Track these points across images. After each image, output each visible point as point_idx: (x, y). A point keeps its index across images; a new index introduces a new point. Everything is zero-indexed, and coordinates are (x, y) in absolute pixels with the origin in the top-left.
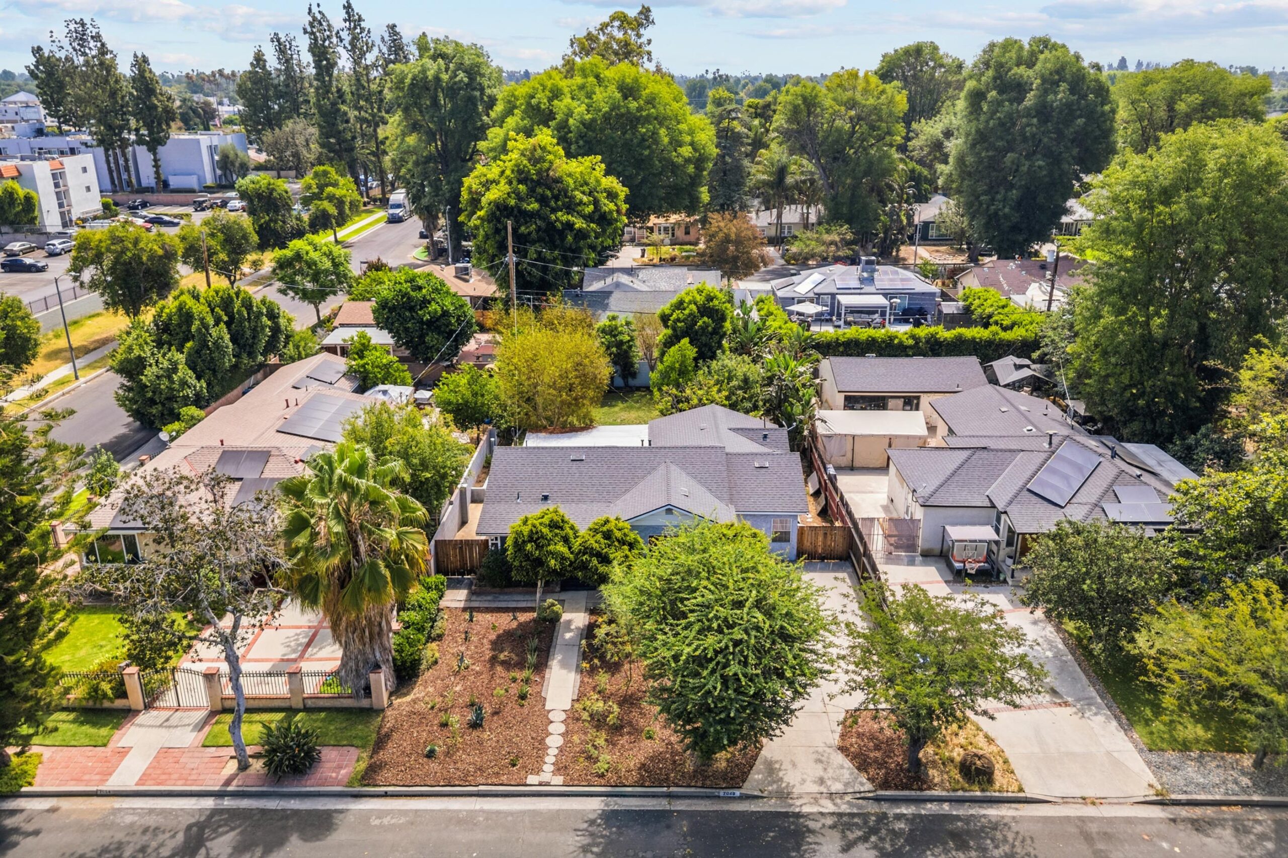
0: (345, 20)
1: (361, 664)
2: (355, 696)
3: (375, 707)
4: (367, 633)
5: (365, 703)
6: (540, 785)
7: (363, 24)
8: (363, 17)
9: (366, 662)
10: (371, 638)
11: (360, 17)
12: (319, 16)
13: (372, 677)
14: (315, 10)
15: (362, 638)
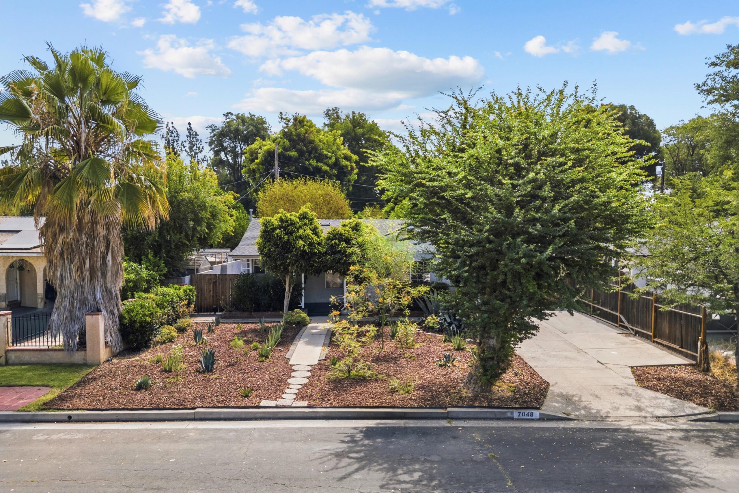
0: (188, 136)
1: (77, 304)
2: (67, 348)
3: (89, 362)
4: (88, 265)
5: (78, 357)
6: (277, 407)
7: (197, 137)
8: (198, 133)
9: (83, 302)
10: (93, 271)
11: (196, 133)
12: (171, 129)
13: (89, 319)
14: (170, 125)
15: (80, 269)
